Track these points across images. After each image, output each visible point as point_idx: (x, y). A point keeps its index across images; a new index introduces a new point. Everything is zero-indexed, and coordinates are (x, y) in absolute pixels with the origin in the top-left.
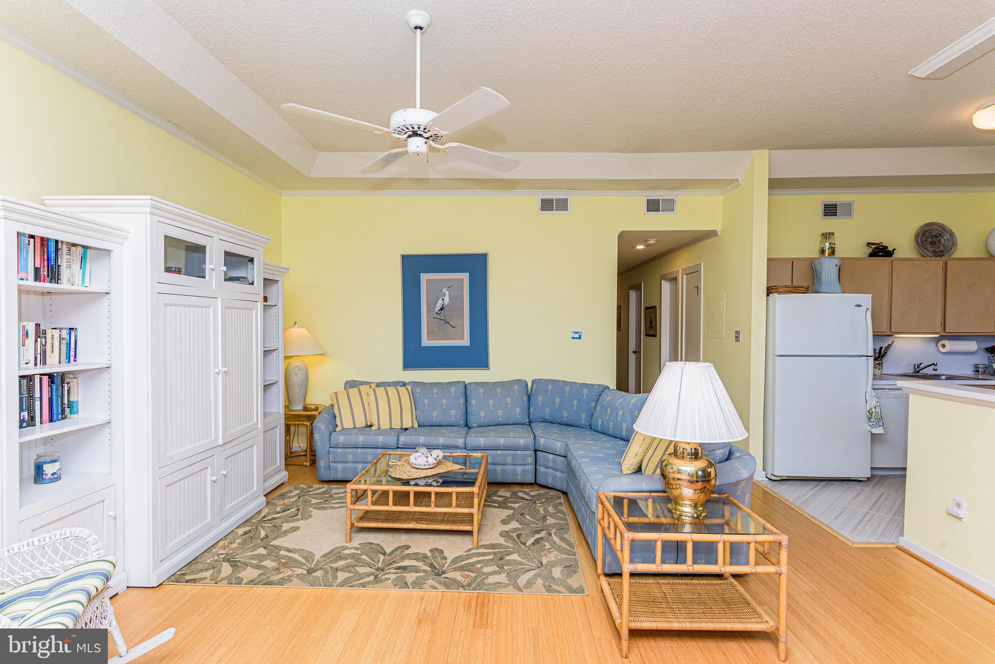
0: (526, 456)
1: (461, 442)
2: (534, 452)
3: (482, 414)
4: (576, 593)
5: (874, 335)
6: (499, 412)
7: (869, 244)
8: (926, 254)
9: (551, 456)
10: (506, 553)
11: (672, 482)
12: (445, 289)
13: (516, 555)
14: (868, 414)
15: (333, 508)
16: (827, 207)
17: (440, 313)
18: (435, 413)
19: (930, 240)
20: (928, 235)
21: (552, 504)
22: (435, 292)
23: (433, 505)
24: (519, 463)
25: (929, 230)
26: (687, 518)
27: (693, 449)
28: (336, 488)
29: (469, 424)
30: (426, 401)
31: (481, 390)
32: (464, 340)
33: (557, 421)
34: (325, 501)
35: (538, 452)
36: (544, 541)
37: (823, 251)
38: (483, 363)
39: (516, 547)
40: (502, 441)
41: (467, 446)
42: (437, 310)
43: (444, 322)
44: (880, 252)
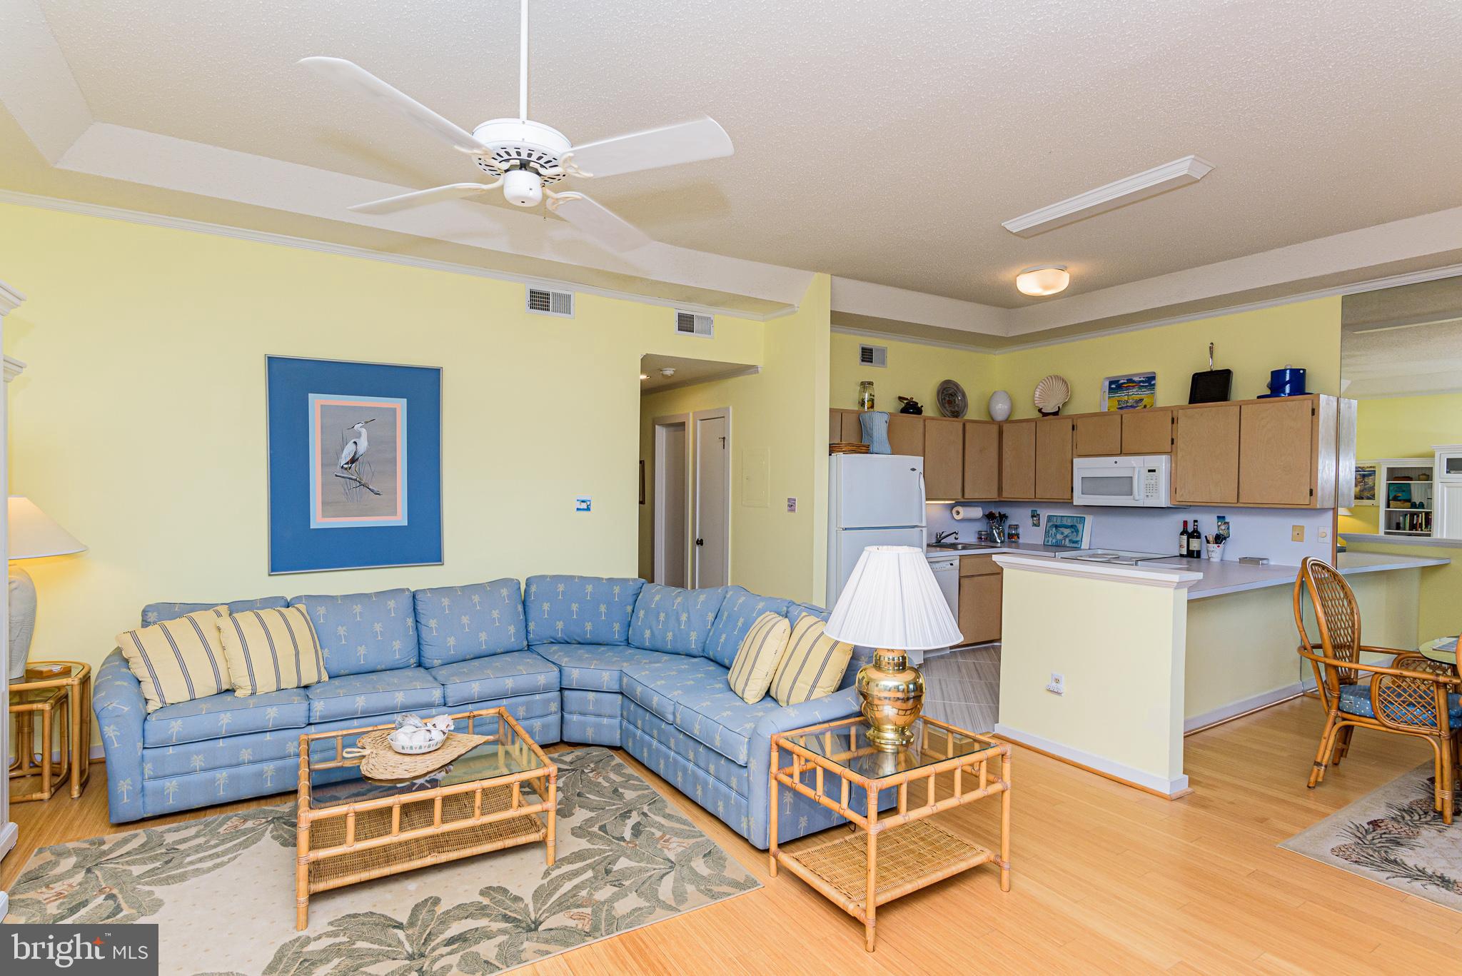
0: (549, 701)
1: (436, 695)
2: (559, 693)
3: (451, 641)
4: (750, 888)
6: (480, 634)
7: (901, 399)
8: (946, 414)
9: (591, 695)
10: (607, 861)
11: (876, 702)
12: (360, 425)
13: (622, 859)
15: (198, 872)
16: (863, 351)
17: (350, 468)
18: (362, 650)
19: (947, 399)
20: (946, 392)
21: (610, 768)
22: (340, 430)
23: (477, 812)
24: (538, 714)
25: (947, 388)
26: (890, 747)
27: (901, 658)
28: (169, 831)
29: (427, 662)
30: (342, 631)
31: (446, 602)
32: (396, 515)
33: (575, 640)
34: (167, 863)
35: (566, 693)
36: (646, 827)
37: (862, 404)
38: (433, 554)
39: (614, 847)
40: (510, 684)
41: (448, 700)
42: (343, 462)
43: (358, 484)
44: (911, 408)
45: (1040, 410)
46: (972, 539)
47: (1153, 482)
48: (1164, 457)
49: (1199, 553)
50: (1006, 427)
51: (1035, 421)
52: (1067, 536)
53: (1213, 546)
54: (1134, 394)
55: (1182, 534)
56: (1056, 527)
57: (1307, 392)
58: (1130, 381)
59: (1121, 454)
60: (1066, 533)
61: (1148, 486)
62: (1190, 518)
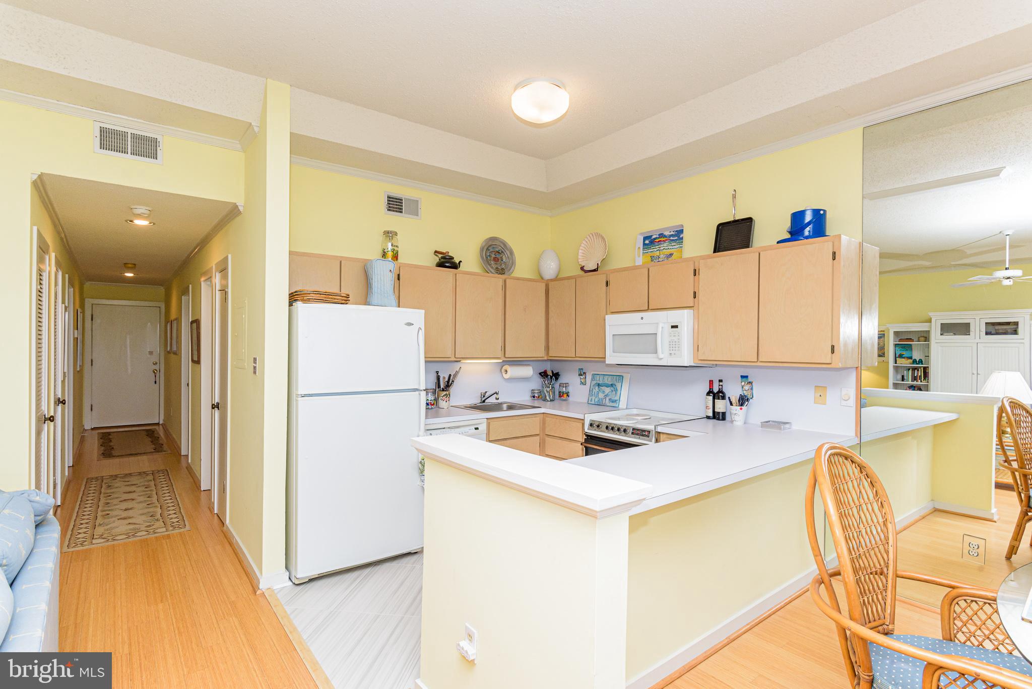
5: (426, 362)
7: (435, 252)
8: (489, 270)
14: (420, 465)
16: (391, 200)
19: (493, 256)
20: (491, 250)
25: (493, 245)
37: (384, 254)
44: (447, 262)
45: (582, 268)
46: (525, 398)
47: (675, 339)
48: (686, 312)
49: (724, 414)
50: (551, 284)
51: (574, 278)
52: (606, 396)
53: (736, 409)
54: (666, 248)
55: (708, 394)
56: (599, 385)
57: (827, 235)
58: (661, 235)
59: (648, 309)
60: (607, 392)
61: (671, 343)
62: (715, 375)
